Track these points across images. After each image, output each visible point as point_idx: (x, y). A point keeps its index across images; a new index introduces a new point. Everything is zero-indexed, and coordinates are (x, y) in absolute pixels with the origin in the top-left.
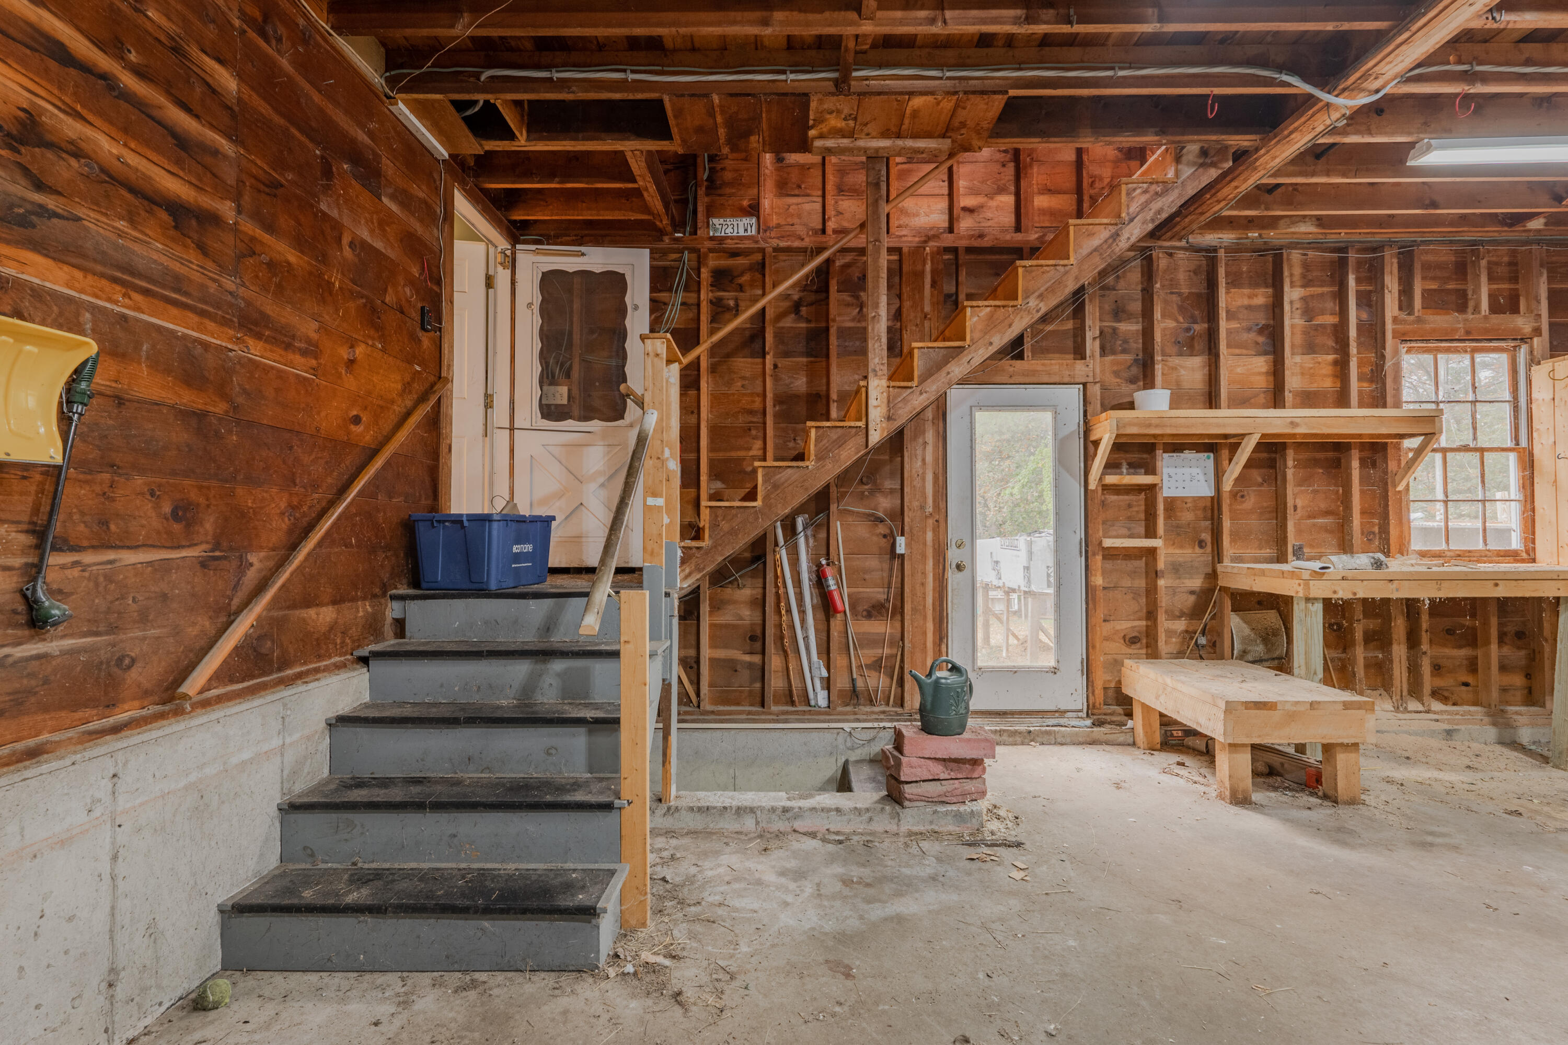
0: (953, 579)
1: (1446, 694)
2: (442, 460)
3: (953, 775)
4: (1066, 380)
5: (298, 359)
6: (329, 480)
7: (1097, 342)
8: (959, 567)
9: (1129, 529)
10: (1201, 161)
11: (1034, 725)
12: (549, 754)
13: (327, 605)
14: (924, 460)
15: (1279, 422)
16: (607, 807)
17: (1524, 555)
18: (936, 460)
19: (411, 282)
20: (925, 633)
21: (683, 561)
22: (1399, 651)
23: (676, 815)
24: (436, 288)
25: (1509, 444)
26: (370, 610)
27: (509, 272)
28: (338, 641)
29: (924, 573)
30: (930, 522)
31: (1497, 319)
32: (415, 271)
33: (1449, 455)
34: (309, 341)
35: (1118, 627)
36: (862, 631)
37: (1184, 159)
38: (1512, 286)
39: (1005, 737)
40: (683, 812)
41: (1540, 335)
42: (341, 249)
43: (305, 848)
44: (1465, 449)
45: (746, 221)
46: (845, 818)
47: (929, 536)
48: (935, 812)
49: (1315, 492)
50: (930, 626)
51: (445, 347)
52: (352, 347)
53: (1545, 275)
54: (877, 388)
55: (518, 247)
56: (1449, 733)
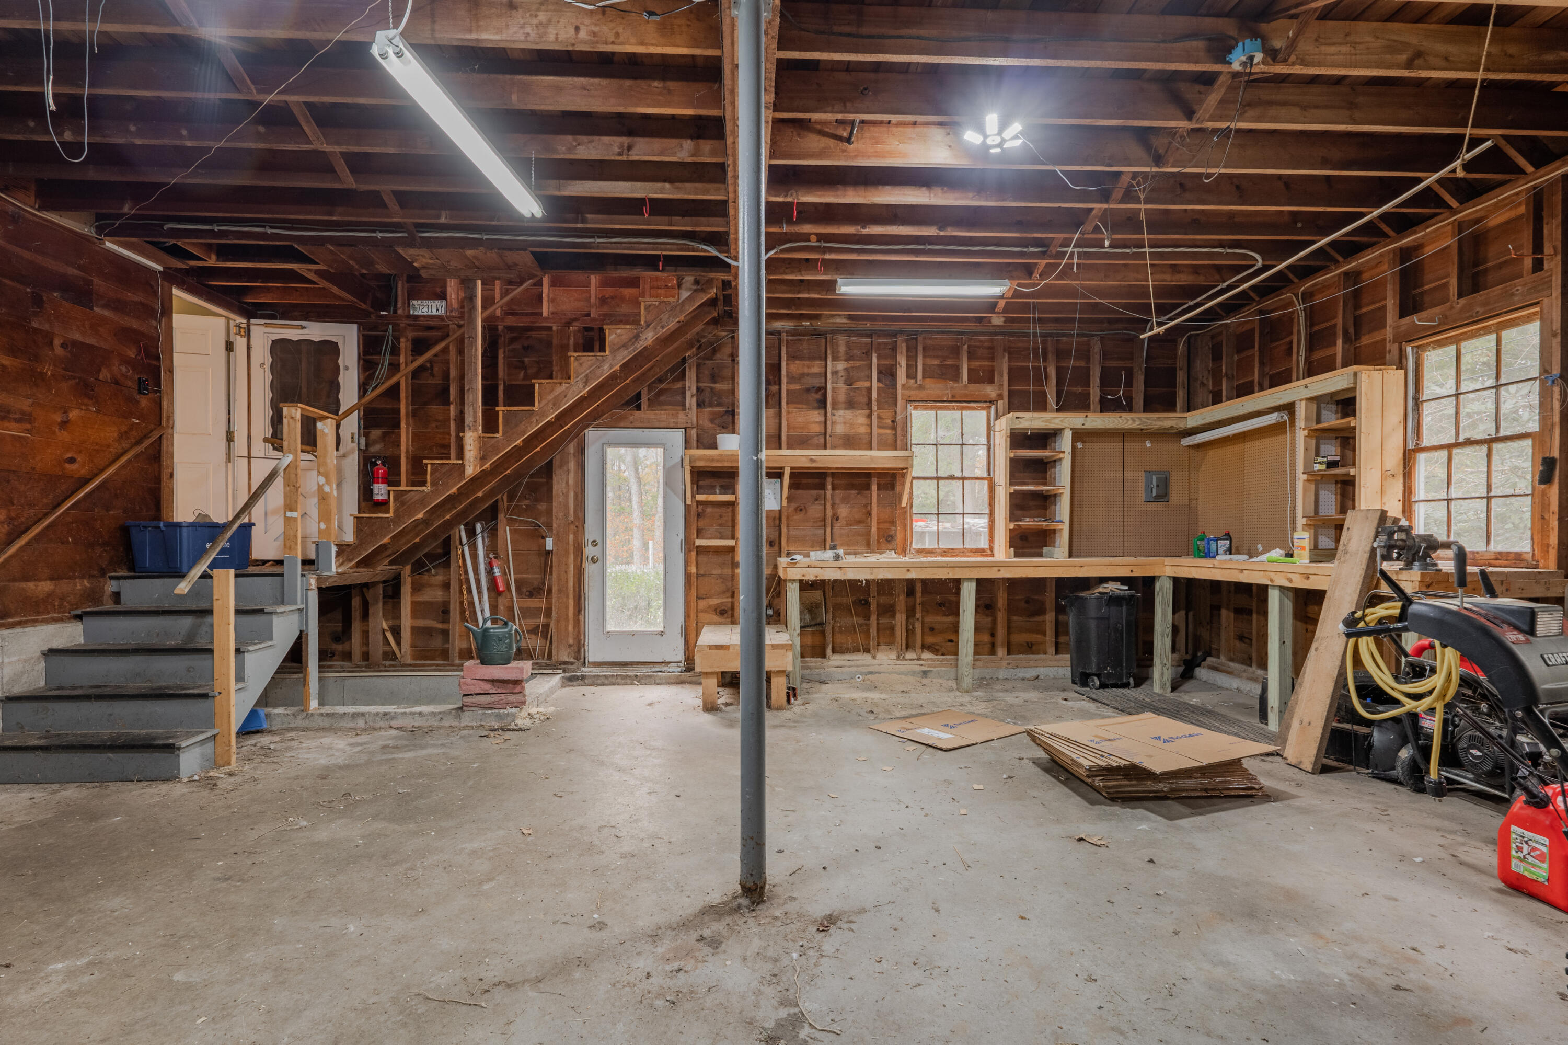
0: (590, 570)
1: (937, 647)
2: (163, 484)
3: (499, 691)
4: (672, 425)
5: (13, 425)
6: (45, 501)
7: (694, 399)
8: (594, 561)
9: (720, 533)
10: (695, 287)
11: (644, 670)
12: (188, 671)
13: (45, 580)
14: (567, 483)
15: (804, 459)
16: (205, 696)
17: (989, 552)
18: (576, 483)
19: (127, 361)
20: (567, 608)
21: (338, 554)
22: (900, 619)
23: (311, 718)
24: (155, 363)
25: (985, 475)
26: (87, 585)
27: (245, 340)
28: (57, 604)
29: (567, 564)
30: (572, 527)
31: (974, 387)
32: (131, 353)
33: (941, 482)
34: (23, 413)
35: (711, 603)
36: (525, 606)
37: (683, 286)
38: (990, 364)
39: (619, 680)
40: (316, 717)
41: (1002, 399)
42: (53, 350)
43: (18, 723)
44: (952, 478)
45: (438, 303)
46: (425, 718)
47: (571, 537)
48: (484, 714)
49: (852, 507)
50: (571, 602)
51: (165, 404)
52: (65, 412)
53: (1006, 358)
54: (471, 440)
55: (253, 321)
56: (925, 673)
